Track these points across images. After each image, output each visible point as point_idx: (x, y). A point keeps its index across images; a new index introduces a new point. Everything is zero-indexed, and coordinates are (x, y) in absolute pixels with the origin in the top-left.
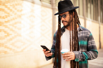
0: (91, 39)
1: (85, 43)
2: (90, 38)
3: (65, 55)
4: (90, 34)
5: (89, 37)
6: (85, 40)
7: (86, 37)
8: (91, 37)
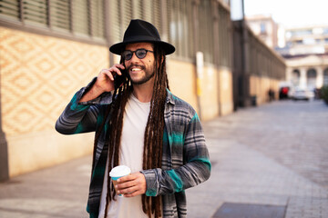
0: (194, 129)
1: (179, 139)
2: (190, 127)
3: (120, 183)
4: (191, 117)
5: (190, 124)
6: (177, 131)
7: (181, 124)
8: (195, 124)
